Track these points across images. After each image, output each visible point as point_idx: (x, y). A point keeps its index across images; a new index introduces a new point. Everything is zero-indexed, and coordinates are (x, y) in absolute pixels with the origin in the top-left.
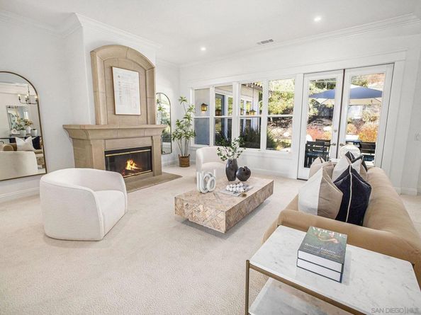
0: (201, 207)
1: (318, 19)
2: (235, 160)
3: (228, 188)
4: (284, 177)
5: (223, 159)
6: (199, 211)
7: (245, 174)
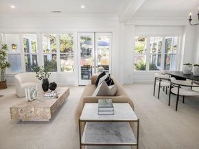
0: (33, 109)
1: (83, 7)
2: (47, 79)
3: (46, 95)
4: (73, 86)
5: (40, 79)
6: (31, 112)
7: (54, 86)
